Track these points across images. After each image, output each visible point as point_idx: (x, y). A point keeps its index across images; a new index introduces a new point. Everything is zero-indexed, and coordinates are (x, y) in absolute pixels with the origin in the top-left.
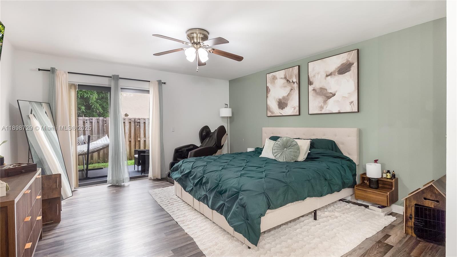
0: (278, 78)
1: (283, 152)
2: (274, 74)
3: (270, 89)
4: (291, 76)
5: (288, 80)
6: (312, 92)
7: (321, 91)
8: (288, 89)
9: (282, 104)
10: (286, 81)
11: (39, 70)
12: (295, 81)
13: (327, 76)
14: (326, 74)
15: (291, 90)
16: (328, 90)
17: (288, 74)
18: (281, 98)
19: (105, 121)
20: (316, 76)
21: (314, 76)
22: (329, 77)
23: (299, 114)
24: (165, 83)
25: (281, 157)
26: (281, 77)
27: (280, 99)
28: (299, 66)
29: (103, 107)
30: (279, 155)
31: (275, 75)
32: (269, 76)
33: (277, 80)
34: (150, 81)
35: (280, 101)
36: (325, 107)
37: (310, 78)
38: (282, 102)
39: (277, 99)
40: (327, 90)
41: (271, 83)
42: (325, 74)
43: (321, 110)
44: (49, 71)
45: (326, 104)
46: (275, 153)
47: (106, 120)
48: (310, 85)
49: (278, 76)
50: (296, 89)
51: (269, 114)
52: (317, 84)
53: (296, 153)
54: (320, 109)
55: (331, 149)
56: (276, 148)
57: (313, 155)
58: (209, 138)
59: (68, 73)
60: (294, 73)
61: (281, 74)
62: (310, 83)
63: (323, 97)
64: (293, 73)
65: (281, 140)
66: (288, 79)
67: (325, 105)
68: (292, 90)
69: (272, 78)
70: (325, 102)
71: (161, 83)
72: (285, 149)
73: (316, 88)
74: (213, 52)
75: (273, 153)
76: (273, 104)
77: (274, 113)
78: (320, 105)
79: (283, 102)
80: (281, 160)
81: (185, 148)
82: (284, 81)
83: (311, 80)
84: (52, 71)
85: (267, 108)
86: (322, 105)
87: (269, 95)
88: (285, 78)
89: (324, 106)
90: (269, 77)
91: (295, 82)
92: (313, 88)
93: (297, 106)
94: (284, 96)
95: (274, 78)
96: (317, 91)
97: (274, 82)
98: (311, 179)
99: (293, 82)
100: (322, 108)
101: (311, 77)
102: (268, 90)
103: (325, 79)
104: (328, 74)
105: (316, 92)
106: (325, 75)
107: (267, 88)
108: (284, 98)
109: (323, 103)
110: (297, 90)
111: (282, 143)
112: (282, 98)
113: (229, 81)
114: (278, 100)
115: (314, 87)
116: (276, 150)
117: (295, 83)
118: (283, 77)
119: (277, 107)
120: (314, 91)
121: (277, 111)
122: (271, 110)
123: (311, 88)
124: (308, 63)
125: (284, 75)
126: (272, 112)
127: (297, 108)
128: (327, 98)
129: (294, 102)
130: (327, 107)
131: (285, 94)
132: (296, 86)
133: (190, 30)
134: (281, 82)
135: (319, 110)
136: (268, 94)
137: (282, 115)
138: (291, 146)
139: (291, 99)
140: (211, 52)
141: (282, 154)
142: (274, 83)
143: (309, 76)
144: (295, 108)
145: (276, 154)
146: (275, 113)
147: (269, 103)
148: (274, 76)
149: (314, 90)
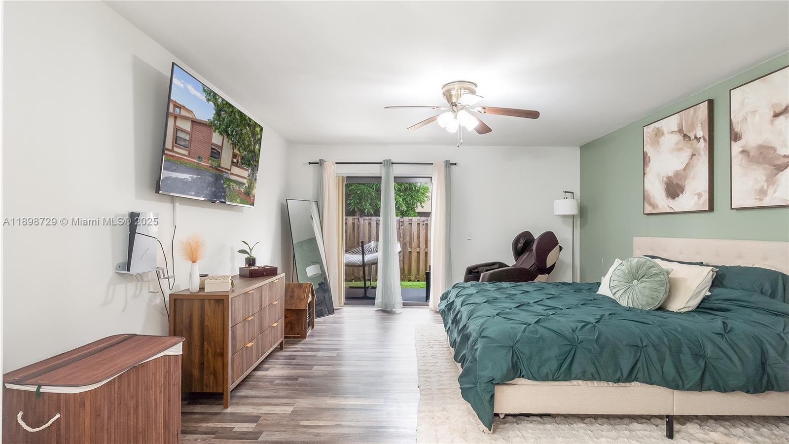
0: (665, 132)
1: (630, 287)
2: (657, 124)
3: (649, 157)
4: (692, 127)
5: (685, 136)
6: (740, 156)
7: (761, 153)
8: (686, 154)
9: (673, 189)
10: (681, 138)
11: (310, 163)
12: (701, 136)
13: (776, 115)
14: (774, 112)
15: (692, 157)
16: (778, 150)
17: (686, 122)
18: (671, 174)
19: (402, 222)
20: (749, 120)
21: (745, 119)
22: (782, 117)
23: (711, 209)
24: (455, 164)
25: (625, 297)
26: (672, 130)
27: (669, 178)
28: (711, 103)
29: (407, 204)
30: (621, 292)
31: (661, 126)
32: (648, 130)
33: (663, 138)
34: (432, 164)
35: (670, 181)
36: (770, 192)
37: (733, 124)
38: (674, 183)
39: (663, 177)
40: (775, 151)
41: (652, 145)
42: (772, 112)
43: (761, 200)
44: (318, 163)
45: (774, 184)
46: (614, 287)
47: (403, 220)
48: (735, 141)
49: (665, 130)
50: (702, 152)
51: (649, 209)
52: (751, 139)
53: (655, 292)
54: (758, 197)
55: (769, 293)
56: (616, 278)
57: (715, 302)
58: (527, 254)
59: (336, 163)
60: (700, 118)
61: (672, 123)
62: (735, 136)
63: (767, 166)
64: (697, 118)
65: (629, 263)
66: (685, 133)
67: (771, 187)
68: (693, 155)
69: (654, 133)
70: (771, 179)
71: (449, 165)
72: (635, 282)
73: (748, 148)
74: (485, 112)
75: (610, 287)
76: (655, 189)
77: (657, 206)
78: (758, 187)
79: (676, 183)
80: (624, 303)
81: (484, 267)
82: (678, 137)
83: (737, 129)
84: (320, 163)
85: (645, 198)
86: (763, 187)
87: (647, 170)
88: (680, 131)
89: (767, 189)
90: (647, 133)
91: (700, 138)
92: (742, 147)
93: (706, 191)
94: (677, 170)
95: (659, 133)
96: (751, 154)
97: (658, 141)
98: (646, 346)
99: (696, 138)
100: (762, 193)
101: (738, 122)
102: (647, 159)
103: (772, 123)
104: (778, 110)
105: (749, 156)
106: (772, 114)
107: (645, 154)
108: (677, 174)
109: (767, 181)
110: (705, 154)
111: (628, 269)
112: (674, 176)
113: (580, 147)
114: (665, 179)
115: (745, 146)
116: (616, 283)
117: (702, 140)
118: (676, 129)
119: (663, 193)
120: (745, 153)
121: (663, 203)
122: (652, 202)
123: (736, 147)
124: (730, 90)
125: (679, 125)
126: (653, 205)
127: (706, 196)
128: (775, 169)
129: (698, 183)
130: (775, 192)
131: (680, 167)
132: (703, 147)
133: (444, 86)
134: (670, 140)
135: (755, 199)
136: (646, 167)
137: (673, 211)
138: (646, 277)
139: (692, 175)
140: (483, 112)
141: (627, 291)
142: (658, 144)
143: (733, 121)
144: (700, 195)
145: (616, 291)
146: (660, 206)
147: (648, 186)
148: (657, 129)
149: (743, 152)
